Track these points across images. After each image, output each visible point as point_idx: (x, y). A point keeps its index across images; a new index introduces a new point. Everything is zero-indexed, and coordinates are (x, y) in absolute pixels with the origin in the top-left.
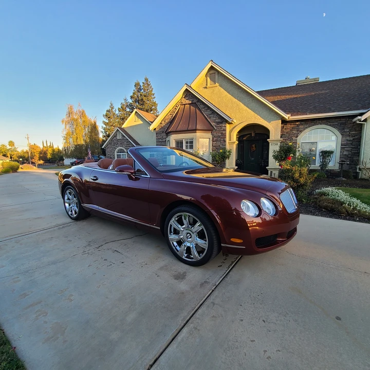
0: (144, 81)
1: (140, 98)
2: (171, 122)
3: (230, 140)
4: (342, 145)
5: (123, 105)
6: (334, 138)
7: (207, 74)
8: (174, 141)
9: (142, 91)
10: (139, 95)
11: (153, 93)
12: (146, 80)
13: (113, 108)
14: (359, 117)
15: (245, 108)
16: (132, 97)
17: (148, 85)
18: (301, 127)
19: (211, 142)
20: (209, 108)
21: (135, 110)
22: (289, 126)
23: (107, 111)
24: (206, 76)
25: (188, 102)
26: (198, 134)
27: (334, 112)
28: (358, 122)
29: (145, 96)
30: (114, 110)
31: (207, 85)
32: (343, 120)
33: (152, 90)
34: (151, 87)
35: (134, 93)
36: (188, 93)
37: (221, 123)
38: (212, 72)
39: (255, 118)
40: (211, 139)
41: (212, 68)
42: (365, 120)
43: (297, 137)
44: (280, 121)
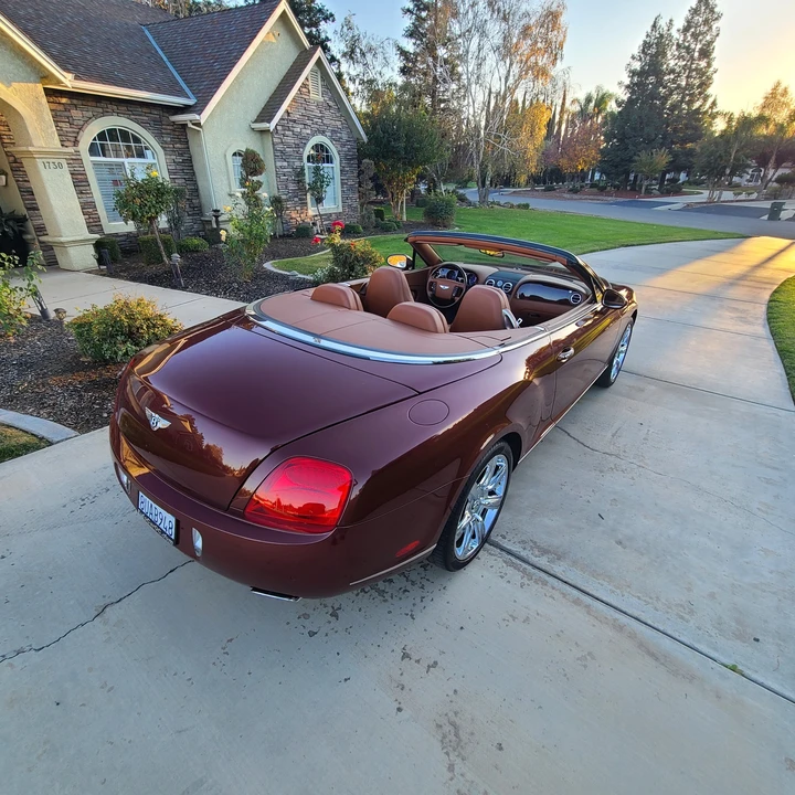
14: (194, 116)
28: (190, 126)
43: (76, 142)
44: (40, 87)
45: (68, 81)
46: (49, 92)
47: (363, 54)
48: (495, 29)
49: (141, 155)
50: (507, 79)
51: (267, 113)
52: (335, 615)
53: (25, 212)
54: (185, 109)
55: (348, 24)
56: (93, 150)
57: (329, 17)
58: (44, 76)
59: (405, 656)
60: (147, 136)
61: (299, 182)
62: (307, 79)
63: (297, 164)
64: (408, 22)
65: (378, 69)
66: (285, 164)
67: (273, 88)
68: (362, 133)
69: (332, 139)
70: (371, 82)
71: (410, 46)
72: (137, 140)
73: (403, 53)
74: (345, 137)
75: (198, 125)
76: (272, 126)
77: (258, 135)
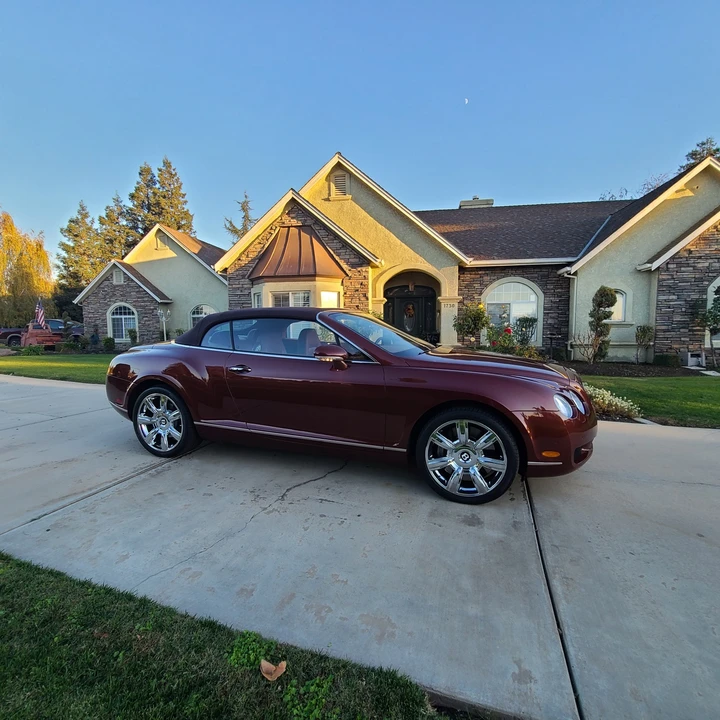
0: (161, 166)
1: (152, 201)
2: (263, 257)
3: (374, 296)
4: (545, 309)
5: (112, 211)
6: (533, 298)
7: (329, 176)
8: (270, 295)
9: (158, 186)
10: (151, 195)
11: (182, 192)
12: (167, 164)
13: (86, 216)
14: (568, 269)
15: (399, 242)
16: (132, 197)
17: (172, 176)
18: (486, 278)
19: (342, 298)
20: (337, 236)
21: (157, 226)
22: (468, 276)
23: (71, 221)
24: (328, 178)
25: (294, 222)
26: (319, 282)
27: (533, 258)
28: (566, 275)
29: (164, 197)
30: (88, 220)
31: (329, 195)
32: (545, 272)
33: (180, 187)
34: (177, 180)
35: (137, 189)
36: (294, 207)
37: (361, 265)
38: (339, 172)
39: (417, 260)
40: (342, 293)
41: (339, 166)
42: (575, 274)
43: (480, 294)
44: (457, 267)
49: (525, 297)
56: (492, 297)
58: (459, 262)
60: (532, 286)
61: (693, 313)
63: (697, 296)
66: (675, 297)
72: (525, 289)
76: (655, 264)
77: (645, 275)
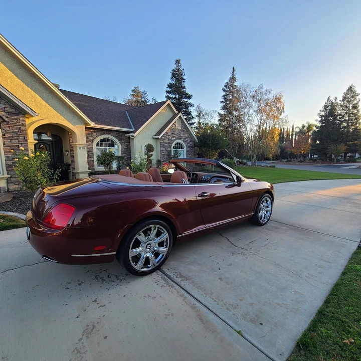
4: (122, 152)
6: (116, 146)
14: (132, 134)
28: (131, 137)
32: (121, 134)
43: (92, 142)
44: (84, 126)
45: (93, 125)
46: (86, 128)
47: (203, 115)
48: (255, 105)
49: (113, 146)
50: (261, 120)
51: (159, 133)
52: (80, 285)
53: (71, 163)
54: (131, 132)
55: (199, 107)
56: (98, 145)
57: (192, 105)
58: (86, 123)
59: (95, 301)
60: (116, 140)
61: (169, 155)
62: (175, 122)
63: (169, 149)
64: (222, 105)
65: (209, 120)
66: (164, 149)
67: (162, 126)
68: (196, 139)
69: (183, 141)
70: (206, 124)
71: (222, 112)
72: (112, 141)
73: (220, 114)
74: (189, 140)
75: (134, 137)
76: (160, 137)
77: (155, 140)
